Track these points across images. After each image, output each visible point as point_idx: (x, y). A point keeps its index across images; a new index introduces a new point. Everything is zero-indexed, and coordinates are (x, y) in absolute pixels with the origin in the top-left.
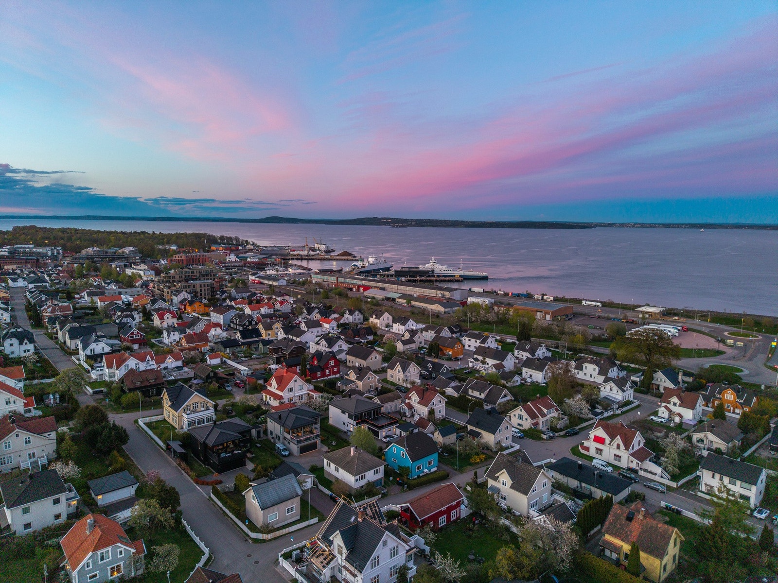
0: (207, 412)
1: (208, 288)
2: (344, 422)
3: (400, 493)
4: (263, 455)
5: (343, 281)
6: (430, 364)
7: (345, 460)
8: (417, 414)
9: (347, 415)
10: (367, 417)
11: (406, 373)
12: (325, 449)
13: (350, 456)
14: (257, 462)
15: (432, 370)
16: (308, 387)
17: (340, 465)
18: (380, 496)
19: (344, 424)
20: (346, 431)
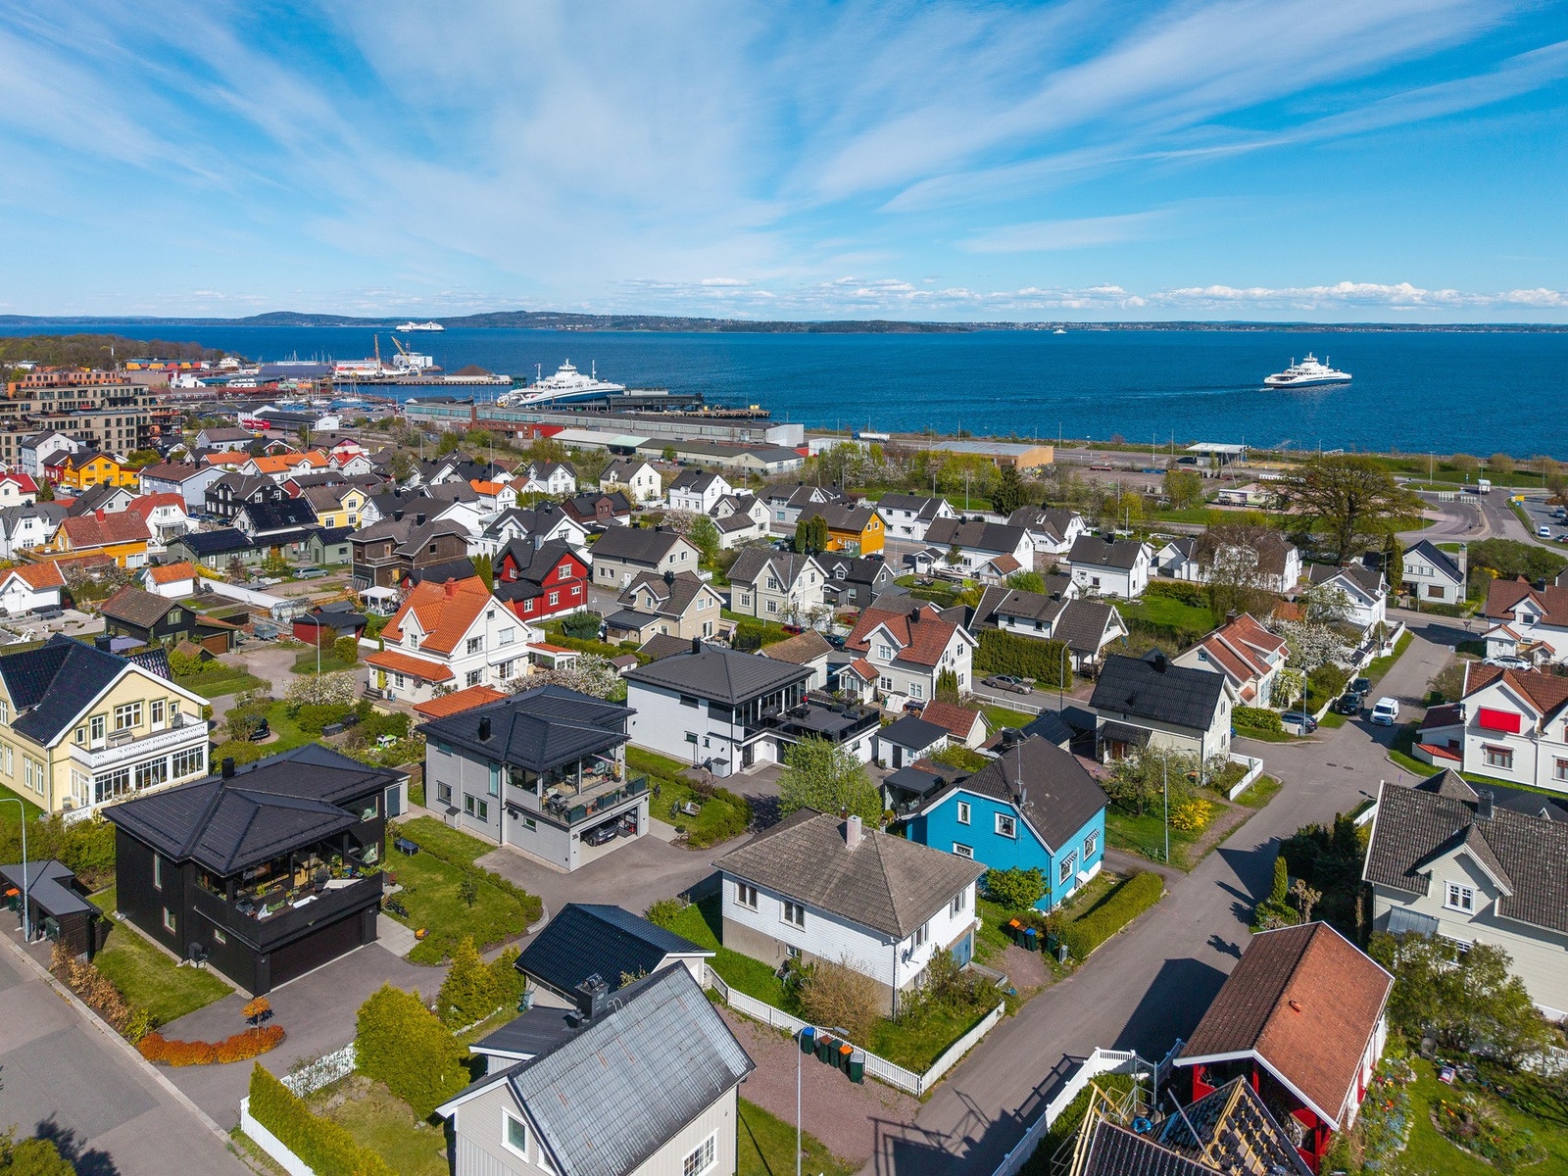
0: (179, 735)
1: (130, 427)
2: (693, 731)
3: (1055, 981)
4: (438, 884)
5: (488, 416)
6: (839, 564)
7: (828, 871)
8: (895, 693)
9: (704, 710)
10: (770, 711)
11: (795, 588)
12: (667, 833)
13: (846, 854)
14: (422, 914)
15: (846, 580)
16: (530, 635)
17: (814, 893)
18: (1002, 1008)
19: (692, 738)
20: (701, 762)
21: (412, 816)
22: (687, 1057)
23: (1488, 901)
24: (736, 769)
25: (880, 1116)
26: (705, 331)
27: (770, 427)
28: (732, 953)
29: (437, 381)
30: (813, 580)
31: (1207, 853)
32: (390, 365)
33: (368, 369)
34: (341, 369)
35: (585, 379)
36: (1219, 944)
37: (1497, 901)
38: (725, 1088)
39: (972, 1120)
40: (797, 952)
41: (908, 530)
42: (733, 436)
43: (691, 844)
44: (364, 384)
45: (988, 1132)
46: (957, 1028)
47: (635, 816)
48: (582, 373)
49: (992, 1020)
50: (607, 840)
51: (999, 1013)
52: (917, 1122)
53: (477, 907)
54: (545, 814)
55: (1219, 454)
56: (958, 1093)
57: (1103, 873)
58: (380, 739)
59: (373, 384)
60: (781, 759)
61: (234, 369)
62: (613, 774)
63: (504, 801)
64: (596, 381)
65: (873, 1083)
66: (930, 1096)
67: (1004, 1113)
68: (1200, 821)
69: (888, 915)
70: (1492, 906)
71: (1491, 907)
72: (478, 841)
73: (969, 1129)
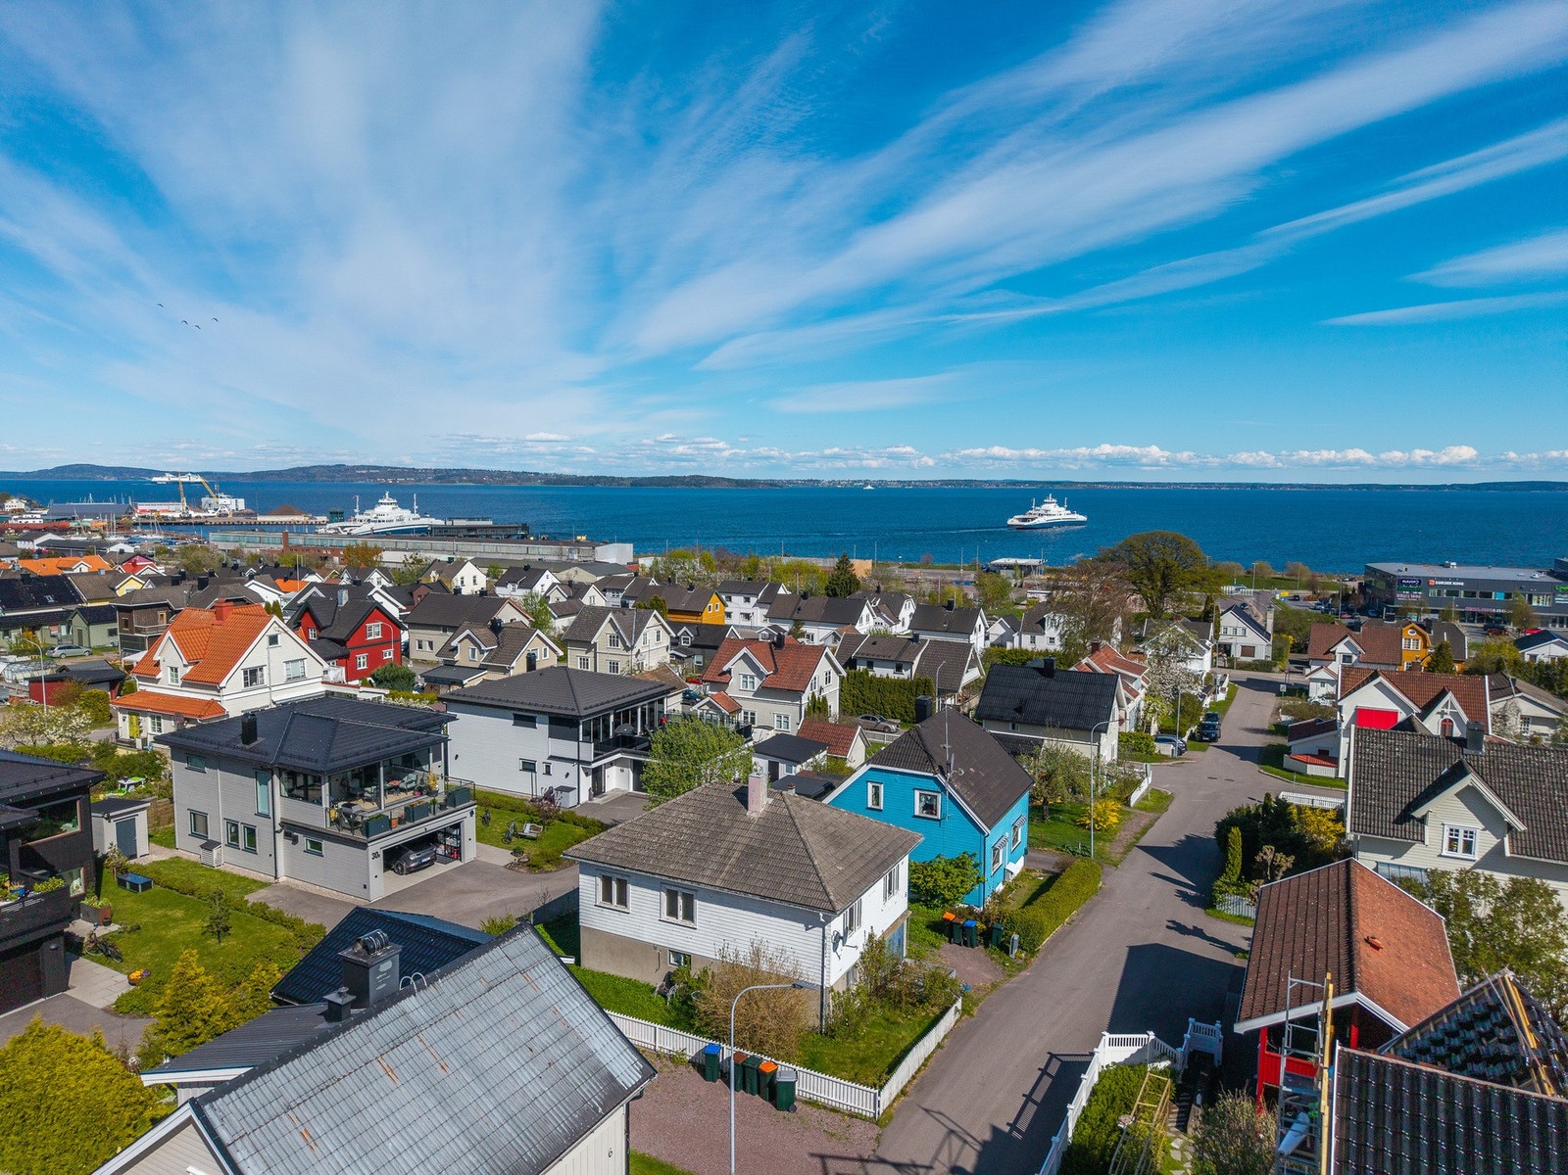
2: (529, 757)
3: (1010, 976)
4: (176, 920)
5: (301, 542)
6: (685, 629)
7: (725, 845)
8: (759, 727)
9: (543, 729)
10: (626, 729)
11: (639, 645)
12: (502, 857)
13: (749, 822)
14: (145, 955)
15: (693, 646)
16: (326, 672)
17: (708, 873)
18: (959, 1004)
19: (529, 766)
20: (540, 794)
21: (155, 858)
22: (543, 1061)
23: (1495, 841)
24: (584, 798)
25: (828, 1151)
26: (528, 484)
27: (599, 546)
28: (593, 974)
29: (249, 521)
30: (658, 639)
31: (1128, 849)
32: (198, 506)
33: (174, 510)
34: (143, 511)
35: (406, 513)
36: (1181, 929)
37: (1506, 839)
38: (608, 1109)
39: (956, 1142)
40: (684, 958)
41: (747, 616)
42: (561, 555)
43: (532, 866)
44: (167, 524)
45: (980, 1155)
46: (907, 1036)
47: (458, 837)
48: (403, 508)
49: (949, 1020)
50: (421, 867)
51: (957, 1010)
52: (881, 1153)
53: (228, 943)
54: (334, 830)
55: (1021, 567)
56: (927, 1110)
57: (1027, 870)
58: (122, 782)
59: (178, 524)
60: (638, 786)
61: (20, 512)
62: (429, 787)
63: (278, 821)
64: (417, 516)
65: (809, 1109)
66: (891, 1118)
67: (995, 1130)
68: (1113, 819)
69: (813, 886)
70: (1502, 844)
71: (1499, 848)
72: (245, 879)
73: (954, 1155)
